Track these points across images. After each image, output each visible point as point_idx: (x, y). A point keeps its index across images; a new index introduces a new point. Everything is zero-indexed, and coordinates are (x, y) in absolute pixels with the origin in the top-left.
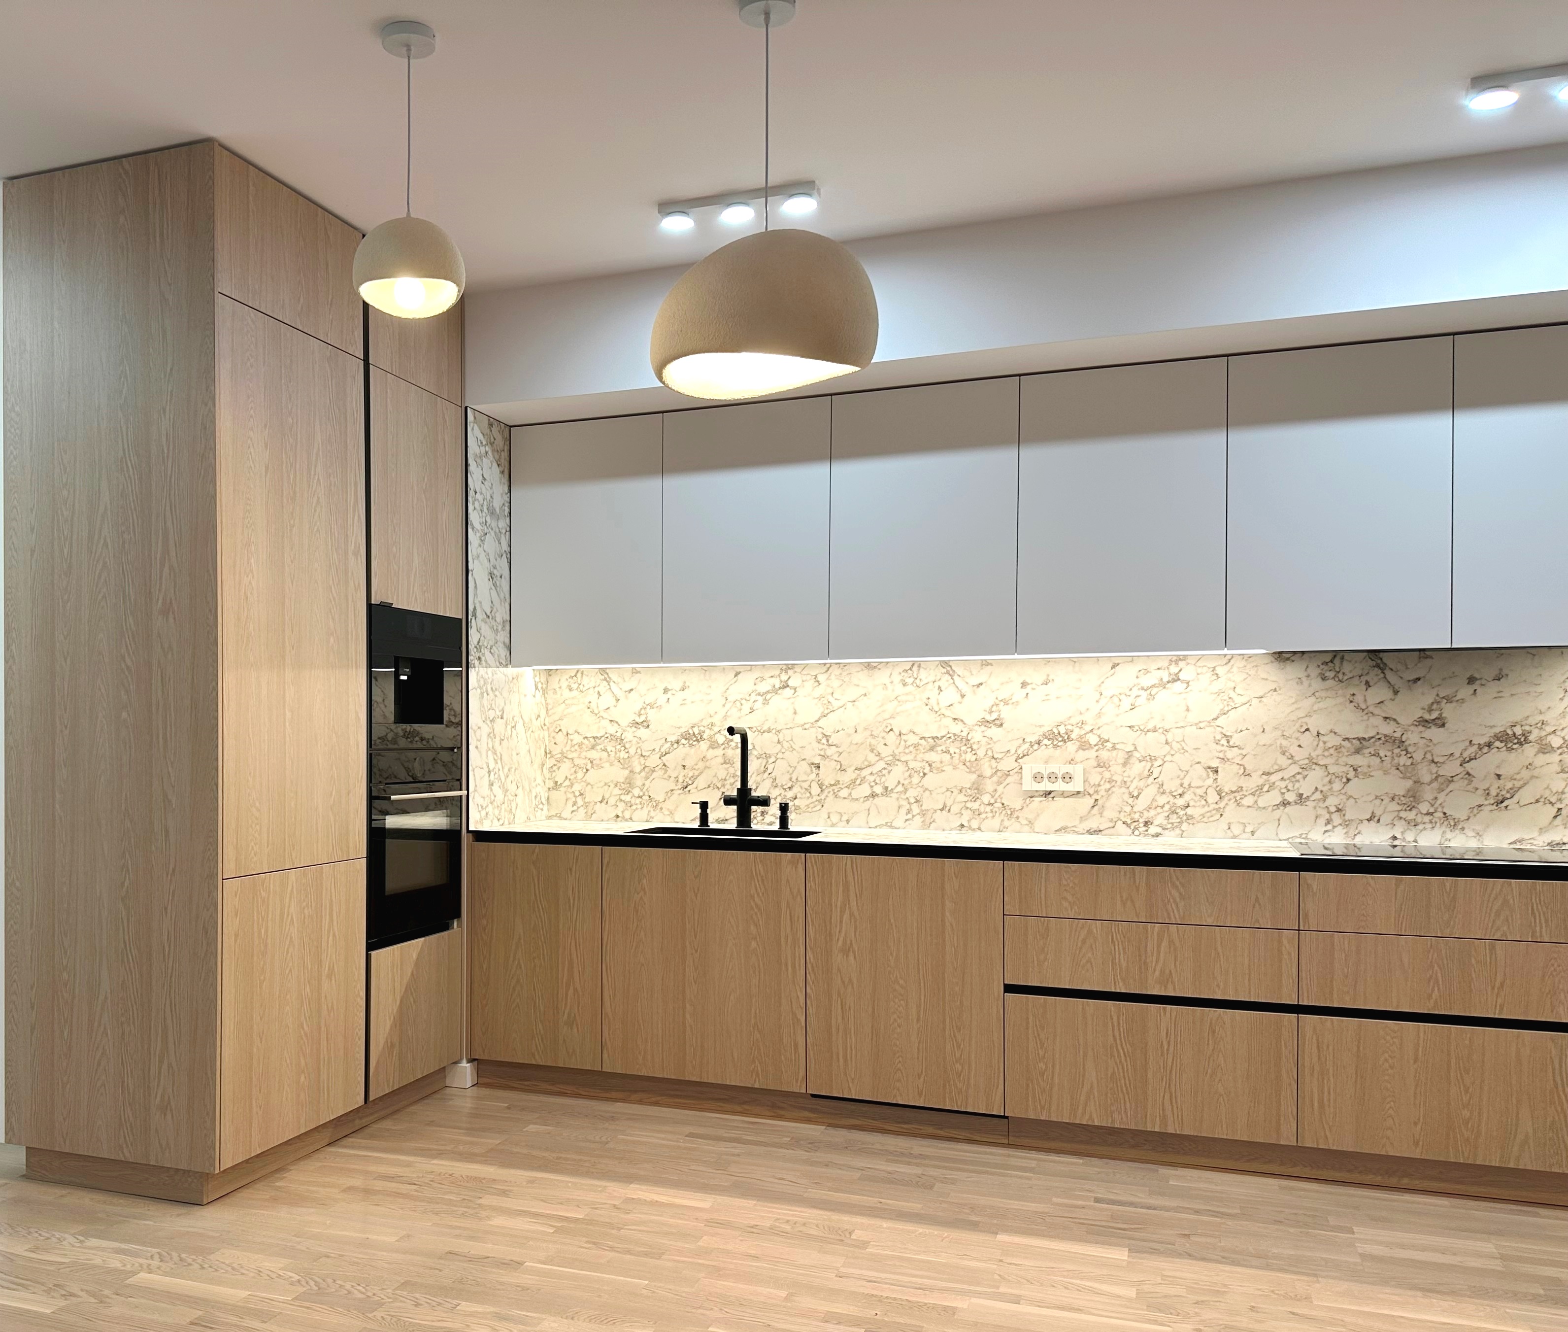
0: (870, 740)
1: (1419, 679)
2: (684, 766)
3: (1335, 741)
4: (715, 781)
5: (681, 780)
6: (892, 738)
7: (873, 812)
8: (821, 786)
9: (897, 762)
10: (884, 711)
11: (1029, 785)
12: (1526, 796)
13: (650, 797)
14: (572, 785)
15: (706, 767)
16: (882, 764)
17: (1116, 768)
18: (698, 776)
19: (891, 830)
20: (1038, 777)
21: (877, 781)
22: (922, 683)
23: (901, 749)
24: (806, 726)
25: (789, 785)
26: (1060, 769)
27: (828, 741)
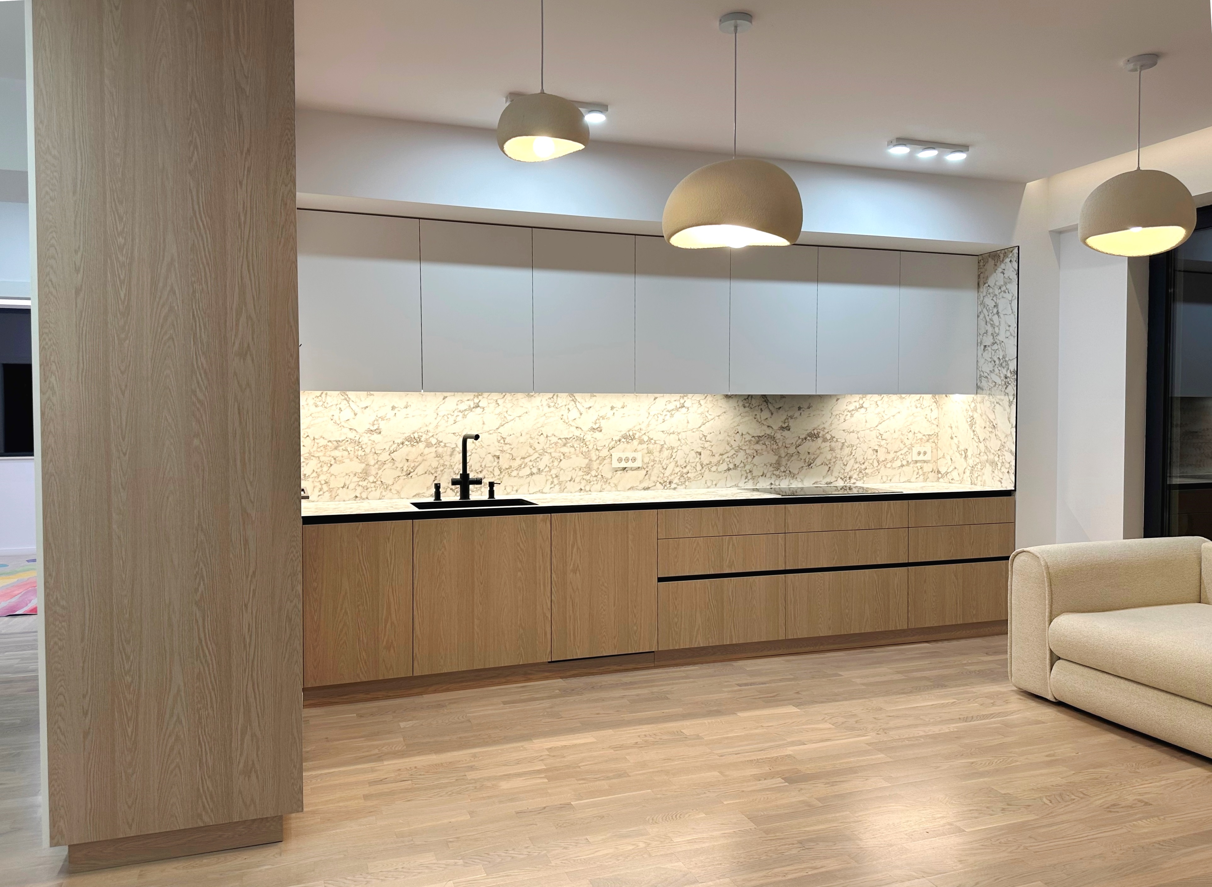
0: (530, 440)
1: (780, 408)
2: (407, 460)
3: (748, 438)
4: (430, 469)
5: (405, 469)
6: (542, 439)
7: (532, 484)
8: (500, 469)
9: (545, 454)
10: (538, 423)
11: (616, 464)
12: (818, 462)
13: (382, 482)
14: (318, 476)
15: (423, 460)
16: (536, 455)
17: (656, 454)
18: (417, 466)
19: (542, 495)
20: (620, 460)
21: (534, 465)
22: (559, 406)
23: (548, 445)
24: (491, 432)
25: (480, 470)
26: (630, 455)
27: (504, 441)
